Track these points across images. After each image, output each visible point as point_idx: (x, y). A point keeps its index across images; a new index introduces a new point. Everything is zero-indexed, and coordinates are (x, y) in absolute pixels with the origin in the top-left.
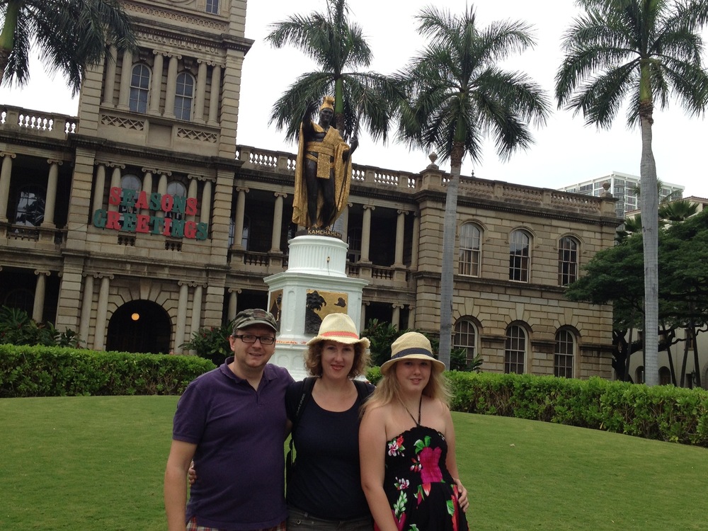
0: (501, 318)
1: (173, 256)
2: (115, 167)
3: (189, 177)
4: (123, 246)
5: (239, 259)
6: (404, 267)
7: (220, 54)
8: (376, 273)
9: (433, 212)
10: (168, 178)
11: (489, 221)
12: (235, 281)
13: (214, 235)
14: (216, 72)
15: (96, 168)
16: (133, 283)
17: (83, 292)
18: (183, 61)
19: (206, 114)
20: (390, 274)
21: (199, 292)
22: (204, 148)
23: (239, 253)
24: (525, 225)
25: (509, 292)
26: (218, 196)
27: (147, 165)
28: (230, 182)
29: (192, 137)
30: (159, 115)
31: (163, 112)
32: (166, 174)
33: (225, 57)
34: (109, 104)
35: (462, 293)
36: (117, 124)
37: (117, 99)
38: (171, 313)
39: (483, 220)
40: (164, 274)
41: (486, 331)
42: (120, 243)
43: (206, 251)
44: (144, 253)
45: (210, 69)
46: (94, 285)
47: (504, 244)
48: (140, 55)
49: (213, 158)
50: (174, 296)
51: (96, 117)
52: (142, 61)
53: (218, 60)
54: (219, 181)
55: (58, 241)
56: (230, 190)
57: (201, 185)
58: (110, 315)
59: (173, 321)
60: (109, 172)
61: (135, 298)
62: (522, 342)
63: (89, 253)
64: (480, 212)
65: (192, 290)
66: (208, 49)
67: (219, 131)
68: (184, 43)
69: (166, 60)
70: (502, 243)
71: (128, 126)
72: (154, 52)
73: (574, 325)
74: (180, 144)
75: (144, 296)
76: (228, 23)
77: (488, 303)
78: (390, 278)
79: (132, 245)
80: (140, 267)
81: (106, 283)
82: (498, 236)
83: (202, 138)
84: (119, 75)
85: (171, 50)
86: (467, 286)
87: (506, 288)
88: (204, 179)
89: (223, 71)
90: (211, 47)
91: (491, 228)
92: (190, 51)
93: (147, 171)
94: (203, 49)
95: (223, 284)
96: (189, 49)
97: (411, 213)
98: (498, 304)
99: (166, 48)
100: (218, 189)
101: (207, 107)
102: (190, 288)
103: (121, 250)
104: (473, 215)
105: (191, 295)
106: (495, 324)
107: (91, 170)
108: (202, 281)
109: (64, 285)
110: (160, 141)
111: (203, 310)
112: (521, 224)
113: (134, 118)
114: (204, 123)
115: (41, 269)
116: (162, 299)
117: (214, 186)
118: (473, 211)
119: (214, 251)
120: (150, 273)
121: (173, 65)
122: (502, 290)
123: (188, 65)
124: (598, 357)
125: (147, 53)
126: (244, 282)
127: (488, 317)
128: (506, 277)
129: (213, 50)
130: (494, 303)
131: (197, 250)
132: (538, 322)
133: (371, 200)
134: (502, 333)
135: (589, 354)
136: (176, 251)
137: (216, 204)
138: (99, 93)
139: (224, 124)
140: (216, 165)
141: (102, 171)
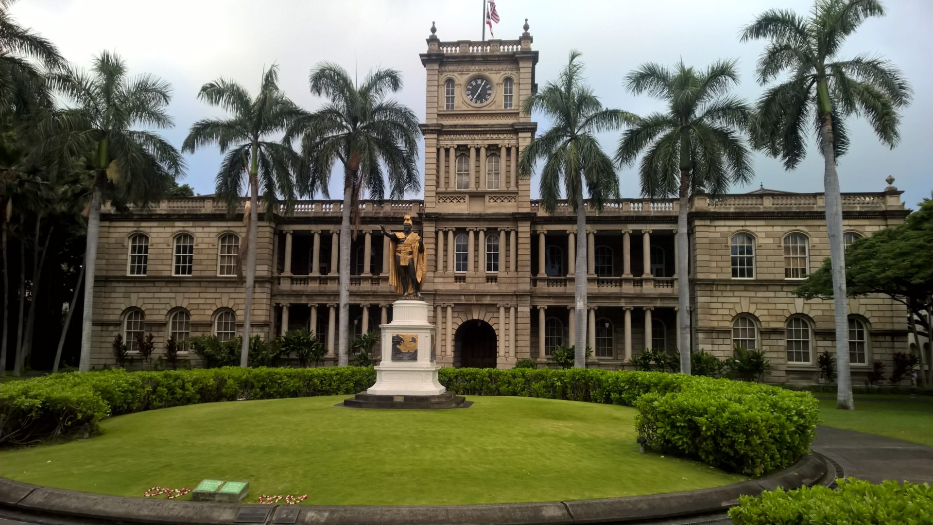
0: (780, 313)
1: (492, 287)
2: (449, 230)
3: (499, 230)
4: (458, 283)
5: (542, 283)
7: (514, 137)
8: (658, 284)
9: (702, 229)
10: (485, 232)
11: (759, 229)
12: (541, 300)
13: (519, 269)
14: (513, 151)
15: (437, 233)
16: (467, 308)
17: (435, 317)
18: (489, 148)
19: (508, 182)
20: (671, 283)
21: (512, 310)
22: (508, 207)
23: (542, 280)
24: (798, 228)
25: (785, 289)
26: (520, 241)
27: (469, 226)
28: (528, 229)
29: (499, 201)
30: (475, 189)
31: (478, 187)
32: (484, 230)
33: (518, 139)
34: (442, 189)
35: (737, 294)
36: (448, 201)
37: (447, 183)
38: (494, 327)
39: (753, 229)
40: (487, 300)
41: (764, 325)
42: (456, 282)
43: (514, 281)
44: (472, 287)
45: (508, 150)
46: (443, 312)
47: (777, 248)
48: (461, 150)
49: (513, 214)
50: (495, 315)
51: (434, 199)
52: (462, 154)
53: (513, 142)
54: (520, 229)
56: (528, 235)
57: (508, 234)
58: (454, 331)
59: (497, 333)
60: (446, 234)
61: (470, 318)
62: (806, 333)
63: (436, 291)
64: (748, 223)
65: (507, 310)
66: (505, 135)
67: (517, 193)
68: (488, 136)
69: (478, 150)
70: (774, 246)
71: (455, 201)
72: (469, 147)
73: (861, 313)
74: (491, 207)
75: (475, 317)
76: (518, 113)
77: (765, 300)
78: (672, 286)
79: (464, 282)
80: (471, 297)
81: (449, 310)
82: (771, 241)
83: (506, 200)
84: (447, 167)
85: (480, 142)
86: (742, 288)
87: (782, 286)
88: (509, 230)
89: (517, 149)
90: (507, 134)
91: (764, 235)
92: (493, 140)
93: (470, 230)
94: (502, 137)
95: (528, 303)
96: (492, 139)
98: (776, 300)
99: (476, 142)
100: (520, 235)
101: (508, 177)
102: (506, 309)
103: (456, 287)
104: (743, 226)
105: (507, 314)
106: (774, 318)
107: (434, 235)
108: (514, 303)
110: (477, 208)
111: (516, 323)
112: (794, 228)
113: (457, 196)
114: (506, 189)
116: (487, 318)
117: (517, 233)
118: (742, 223)
119: (520, 280)
120: (477, 300)
121: (483, 152)
122: (779, 288)
123: (493, 150)
124: (893, 341)
125: (465, 148)
126: (548, 300)
127: (766, 312)
128: (782, 277)
129: (509, 135)
130: (771, 300)
131: (509, 281)
132: (820, 313)
133: (649, 225)
134: (781, 325)
135: (881, 339)
136: (494, 283)
137: (520, 246)
138: (434, 183)
139: (520, 188)
140: (516, 218)
141: (441, 235)
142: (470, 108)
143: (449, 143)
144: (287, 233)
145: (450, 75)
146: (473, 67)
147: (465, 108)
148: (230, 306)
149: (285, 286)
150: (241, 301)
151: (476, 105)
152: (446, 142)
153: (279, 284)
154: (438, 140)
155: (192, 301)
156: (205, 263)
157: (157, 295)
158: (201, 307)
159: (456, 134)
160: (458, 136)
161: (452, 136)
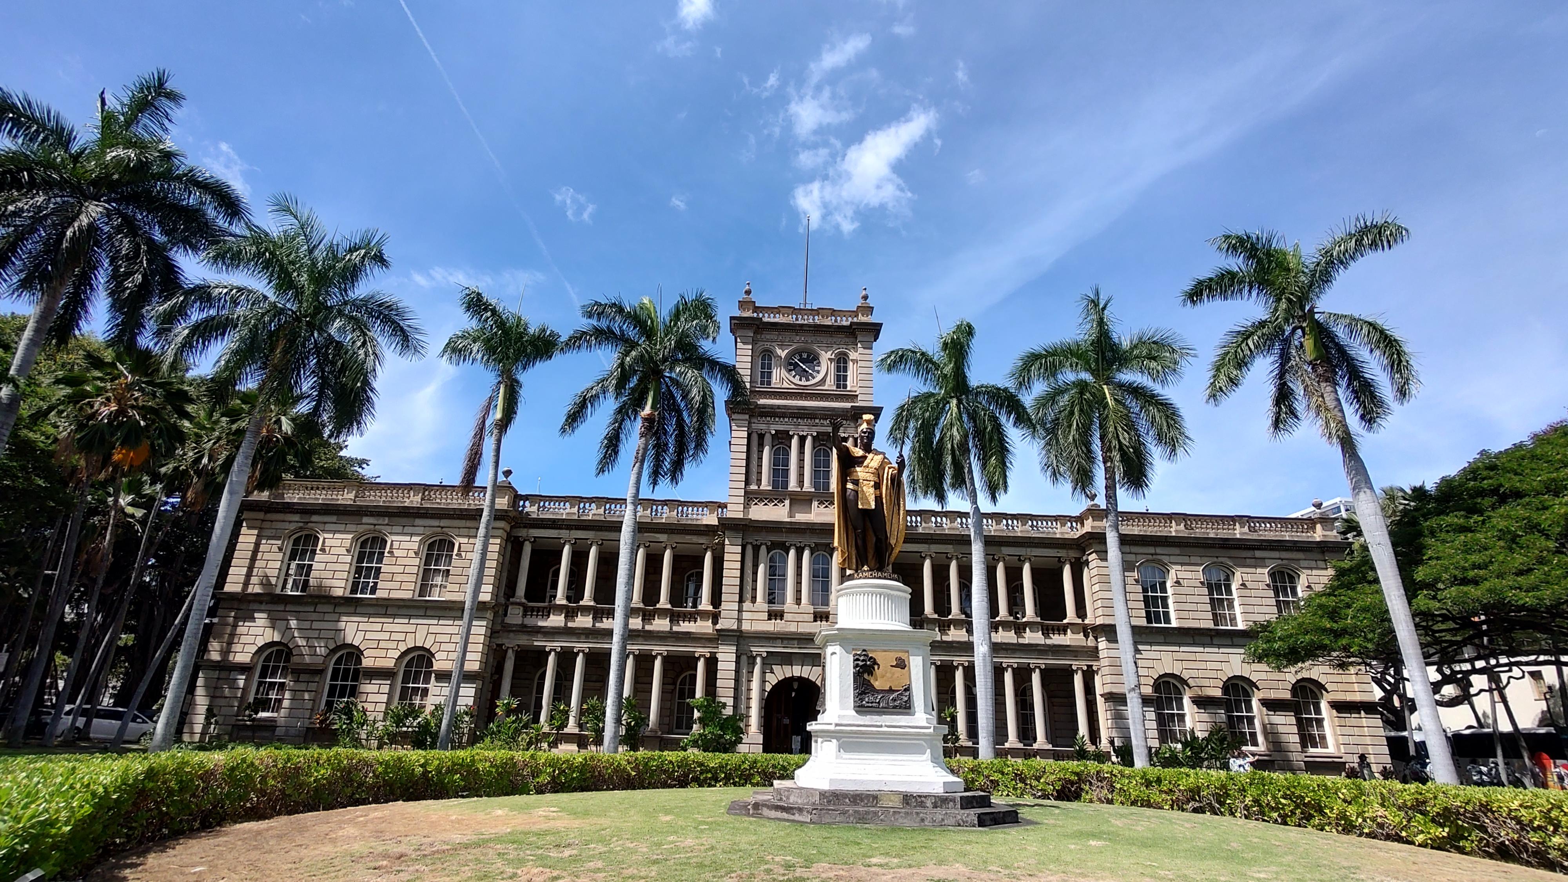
2: (762, 544)
4: (773, 622)
6: (1079, 621)
7: (852, 425)
8: (1047, 631)
10: (811, 549)
11: (1174, 559)
15: (743, 547)
16: (785, 659)
17: (737, 671)
18: (818, 436)
20: (1063, 630)
25: (1216, 641)
27: (790, 539)
30: (799, 489)
31: (802, 486)
32: (809, 546)
34: (754, 487)
35: (1155, 647)
36: (761, 503)
37: (760, 480)
39: (1166, 559)
41: (1196, 691)
42: (769, 619)
44: (792, 628)
46: (749, 663)
47: (1198, 585)
48: (779, 438)
51: (742, 500)
52: (781, 443)
55: (715, 623)
58: (763, 696)
60: (756, 549)
61: (789, 675)
62: (1249, 703)
63: (742, 631)
64: (1159, 550)
68: (817, 421)
69: (802, 439)
70: (1195, 583)
71: (770, 504)
72: (791, 433)
73: (1313, 677)
74: (820, 514)
75: (797, 673)
76: (857, 396)
77: (1192, 657)
78: (1065, 634)
79: (781, 620)
80: (790, 643)
81: (758, 661)
82: (1189, 575)
84: (760, 458)
85: (805, 429)
86: (1160, 639)
87: (1212, 637)
91: (1179, 567)
93: (791, 545)
96: (822, 425)
97: (1078, 559)
98: (1207, 657)
99: (800, 428)
103: (771, 626)
106: (1207, 683)
109: (720, 666)
110: (801, 515)
112: (1216, 559)
113: (775, 497)
115: (699, 651)
116: (813, 674)
118: (1151, 550)
120: (800, 648)
121: (809, 442)
122: (1208, 640)
124: (1360, 718)
125: (785, 436)
127: (1194, 673)
128: (1210, 625)
130: (1199, 657)
132: (1263, 676)
133: (1029, 550)
134: (1218, 693)
135: (1345, 714)
136: (824, 623)
138: (743, 478)
141: (749, 549)
142: (793, 386)
143: (763, 427)
144: (525, 540)
145: (767, 345)
146: (798, 338)
147: (785, 385)
148: (427, 646)
149: (515, 616)
150: (446, 638)
151: (800, 383)
152: (760, 426)
153: (506, 615)
154: (750, 423)
155: (369, 636)
156: (398, 578)
157: (316, 625)
158: (382, 645)
159: (775, 417)
160: (777, 419)
161: (768, 419)
